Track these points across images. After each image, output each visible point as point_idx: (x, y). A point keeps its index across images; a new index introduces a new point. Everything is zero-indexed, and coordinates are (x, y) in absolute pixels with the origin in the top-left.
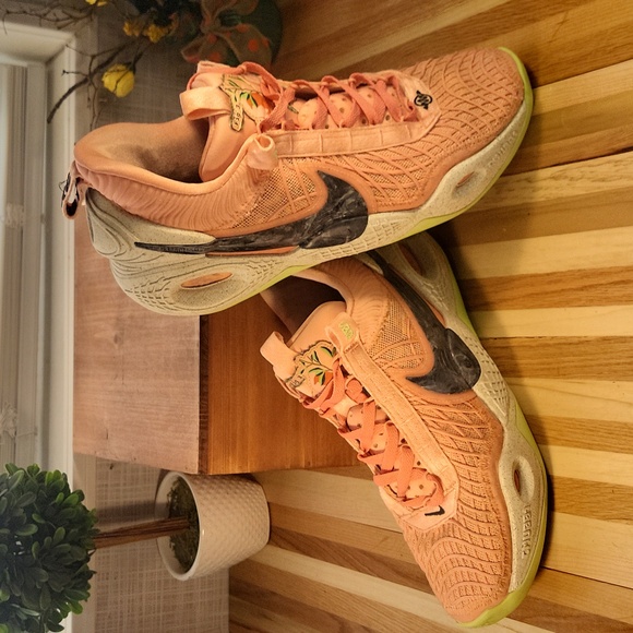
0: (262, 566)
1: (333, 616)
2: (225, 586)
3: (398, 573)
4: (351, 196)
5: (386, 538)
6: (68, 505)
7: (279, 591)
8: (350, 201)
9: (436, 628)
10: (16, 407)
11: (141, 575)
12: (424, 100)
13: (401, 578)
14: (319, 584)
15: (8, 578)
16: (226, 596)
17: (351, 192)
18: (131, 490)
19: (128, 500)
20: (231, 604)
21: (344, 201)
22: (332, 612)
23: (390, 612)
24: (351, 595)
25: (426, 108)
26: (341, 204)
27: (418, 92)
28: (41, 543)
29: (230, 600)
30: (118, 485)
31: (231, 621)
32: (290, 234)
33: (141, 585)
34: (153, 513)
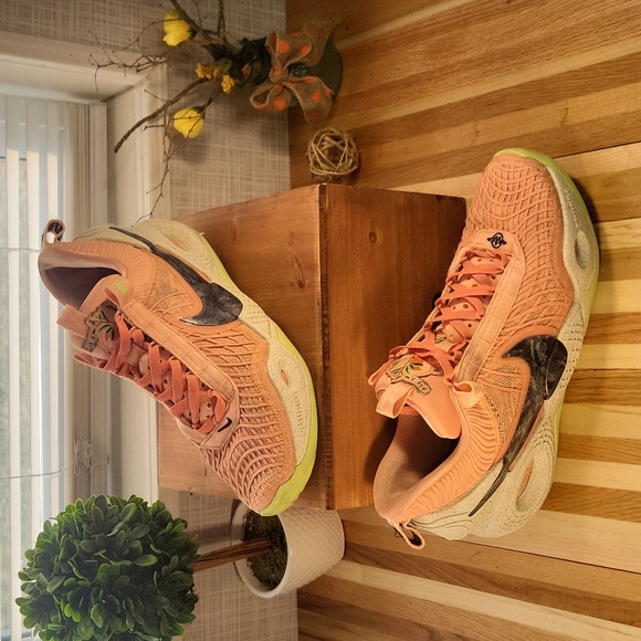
0: (334, 579)
1: (420, 626)
2: (294, 600)
3: (493, 583)
4: (535, 343)
5: (479, 553)
6: (175, 534)
7: (357, 604)
8: (538, 346)
9: (538, 633)
10: (89, 438)
11: (220, 595)
12: (498, 240)
13: (496, 589)
14: (404, 596)
15: (132, 607)
16: (295, 609)
17: (532, 342)
18: (210, 514)
19: (207, 523)
20: (300, 617)
21: (535, 351)
22: (419, 621)
23: (486, 621)
24: (441, 605)
25: (505, 243)
26: (536, 355)
27: (489, 240)
28: (159, 572)
29: (298, 612)
30: (197, 510)
31: (300, 633)
32: (533, 403)
33: (220, 603)
34: (230, 534)
